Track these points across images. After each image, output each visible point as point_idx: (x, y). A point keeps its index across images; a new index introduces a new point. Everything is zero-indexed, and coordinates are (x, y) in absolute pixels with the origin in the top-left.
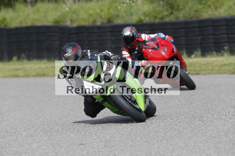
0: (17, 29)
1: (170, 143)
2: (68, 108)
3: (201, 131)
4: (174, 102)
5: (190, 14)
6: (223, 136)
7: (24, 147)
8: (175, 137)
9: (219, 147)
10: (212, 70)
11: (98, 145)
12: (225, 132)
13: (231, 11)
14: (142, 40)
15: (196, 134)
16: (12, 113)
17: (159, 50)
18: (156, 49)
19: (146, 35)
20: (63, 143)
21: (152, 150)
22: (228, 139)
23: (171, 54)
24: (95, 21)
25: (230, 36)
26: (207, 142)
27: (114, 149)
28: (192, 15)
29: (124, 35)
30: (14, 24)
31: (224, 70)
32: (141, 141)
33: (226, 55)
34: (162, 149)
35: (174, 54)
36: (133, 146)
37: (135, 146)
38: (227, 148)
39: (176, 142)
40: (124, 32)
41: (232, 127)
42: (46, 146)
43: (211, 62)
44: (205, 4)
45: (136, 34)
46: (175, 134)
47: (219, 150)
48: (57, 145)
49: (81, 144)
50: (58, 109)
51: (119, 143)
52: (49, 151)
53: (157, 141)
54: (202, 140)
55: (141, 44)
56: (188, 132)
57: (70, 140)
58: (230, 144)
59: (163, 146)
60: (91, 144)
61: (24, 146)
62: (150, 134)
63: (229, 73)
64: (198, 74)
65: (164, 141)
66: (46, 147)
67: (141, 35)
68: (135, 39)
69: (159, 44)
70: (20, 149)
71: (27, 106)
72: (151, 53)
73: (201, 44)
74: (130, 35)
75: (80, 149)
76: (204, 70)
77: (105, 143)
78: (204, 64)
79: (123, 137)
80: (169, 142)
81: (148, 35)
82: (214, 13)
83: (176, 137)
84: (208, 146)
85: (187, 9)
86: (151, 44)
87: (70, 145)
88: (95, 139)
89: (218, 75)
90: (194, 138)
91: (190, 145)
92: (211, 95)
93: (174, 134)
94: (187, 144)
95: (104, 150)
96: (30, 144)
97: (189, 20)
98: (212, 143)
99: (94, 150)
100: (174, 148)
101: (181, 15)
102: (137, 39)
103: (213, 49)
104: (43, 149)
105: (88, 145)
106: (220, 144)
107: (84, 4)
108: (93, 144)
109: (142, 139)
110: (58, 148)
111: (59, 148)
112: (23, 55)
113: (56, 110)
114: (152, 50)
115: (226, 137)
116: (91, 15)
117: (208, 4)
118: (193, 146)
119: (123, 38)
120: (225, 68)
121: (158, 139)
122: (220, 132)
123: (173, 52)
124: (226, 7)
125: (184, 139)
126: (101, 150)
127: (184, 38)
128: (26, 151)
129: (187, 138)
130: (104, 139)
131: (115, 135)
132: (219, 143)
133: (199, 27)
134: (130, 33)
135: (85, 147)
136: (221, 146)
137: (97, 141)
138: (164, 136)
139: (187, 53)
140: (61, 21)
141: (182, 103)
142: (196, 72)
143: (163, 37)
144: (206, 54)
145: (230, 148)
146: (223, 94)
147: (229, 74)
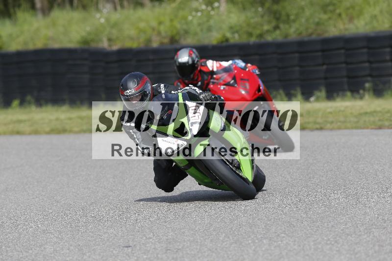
0: (19, 54)
1: (275, 244)
2: (105, 186)
3: (326, 224)
4: (281, 176)
5: (307, 29)
6: (363, 233)
7: (31, 252)
8: (283, 235)
9: (356, 251)
10: (345, 122)
11: (154, 248)
12: (367, 225)
13: (375, 24)
14: (208, 71)
15: (318, 229)
16: (11, 194)
17: (236, 87)
18: (232, 86)
19: (215, 62)
20: (97, 245)
21: (245, 256)
22: (371, 237)
23: (255, 94)
24: (149, 41)
25: (374, 65)
26: (336, 242)
27: (181, 254)
28: (310, 31)
29: (178, 62)
30: (14, 47)
31: (365, 121)
32: (227, 241)
33: (367, 96)
34: (261, 254)
35: (260, 93)
36: (214, 250)
37: (216, 249)
38: (371, 252)
39: (285, 242)
40: (179, 57)
41: (378, 218)
42: (68, 249)
43: (342, 109)
44: (333, 12)
45: (198, 61)
46: (284, 230)
47: (357, 256)
48: (86, 249)
49: (127, 247)
50: (88, 188)
51: (190, 244)
52: (73, 257)
53: (254, 242)
54: (329, 240)
55: (206, 77)
56: (304, 225)
57: (108, 240)
58: (374, 246)
59: (263, 249)
60: (142, 246)
61: (32, 249)
62: (241, 229)
63: (373, 127)
64: (321, 129)
65: (265, 241)
66: (68, 251)
67: (206, 61)
68: (197, 68)
69: (237, 77)
70: (25, 254)
71: (36, 183)
72: (224, 92)
73: (326, 78)
74: (188, 62)
75: (125, 255)
76: (332, 122)
77: (167, 244)
78: (331, 113)
79: (197, 235)
80: (273, 243)
81: (217, 62)
82: (347, 26)
83: (285, 234)
84: (338, 249)
85: (303, 20)
86: (222, 76)
87: (108, 248)
88: (150, 238)
89: (355, 131)
90: (315, 236)
91: (308, 248)
92: (343, 164)
93: (281, 230)
94: (303, 247)
95: (164, 256)
96: (41, 246)
97: (306, 39)
98: (345, 244)
99: (149, 256)
100: (281, 253)
101: (292, 30)
102: (199, 69)
103: (346, 87)
104: (63, 254)
105: (138, 248)
106: (358, 246)
107: (131, 11)
108: (147, 245)
109: (229, 237)
110: (88, 252)
111: (90, 253)
112: (29, 98)
113: (85, 189)
114: (225, 86)
115: (369, 235)
116: (142, 31)
117: (338, 11)
118: (312, 250)
119: (178, 67)
120: (367, 118)
121: (255, 238)
122: (359, 225)
123: (259, 90)
124: (367, 17)
125: (298, 237)
126: (159, 256)
127: (297, 68)
128: (34, 257)
129: (304, 235)
130: (165, 238)
131: (182, 231)
132: (356, 244)
133: (323, 51)
134: (188, 58)
135: (133, 252)
136: (359, 249)
137: (153, 241)
138: (264, 232)
139: (303, 94)
140: (92, 40)
141: (295, 177)
142: (318, 126)
143: (241, 66)
144: (335, 95)
145: (375, 252)
146: (363, 162)
147: (372, 129)
